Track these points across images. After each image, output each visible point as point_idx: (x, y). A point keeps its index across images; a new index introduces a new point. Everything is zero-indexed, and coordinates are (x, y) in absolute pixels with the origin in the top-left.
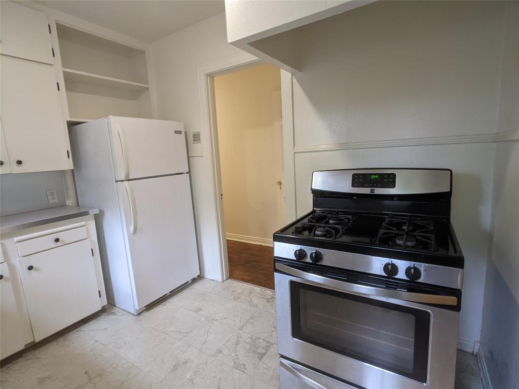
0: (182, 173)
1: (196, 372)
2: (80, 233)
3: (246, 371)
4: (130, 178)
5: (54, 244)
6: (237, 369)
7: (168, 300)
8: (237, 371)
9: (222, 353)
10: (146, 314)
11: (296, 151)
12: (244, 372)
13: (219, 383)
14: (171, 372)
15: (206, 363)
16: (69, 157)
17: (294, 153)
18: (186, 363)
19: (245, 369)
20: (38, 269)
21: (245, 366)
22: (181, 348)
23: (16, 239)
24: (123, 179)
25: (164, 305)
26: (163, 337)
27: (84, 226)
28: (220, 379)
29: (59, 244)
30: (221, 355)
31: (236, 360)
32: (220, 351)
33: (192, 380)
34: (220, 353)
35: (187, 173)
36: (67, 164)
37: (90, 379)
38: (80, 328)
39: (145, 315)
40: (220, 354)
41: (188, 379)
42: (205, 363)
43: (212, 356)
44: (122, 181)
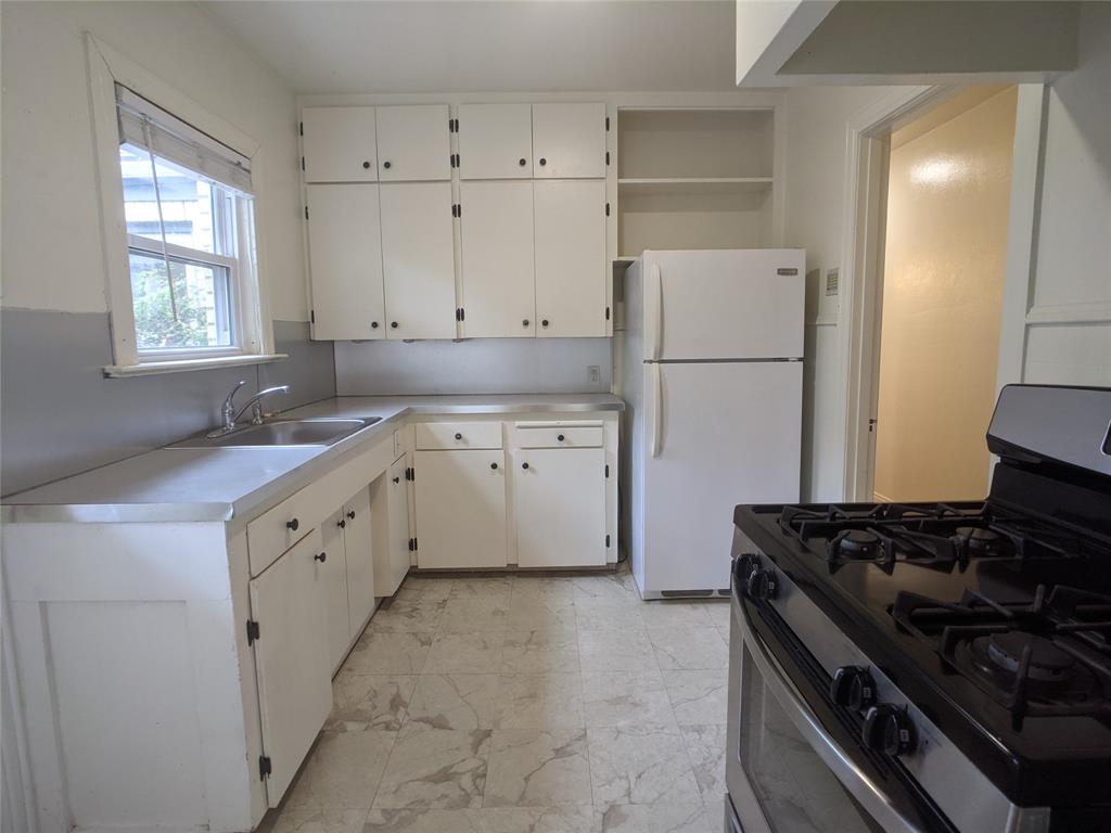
0: (786, 360)
1: (636, 727)
2: (594, 436)
3: (706, 791)
4: (665, 358)
5: (557, 443)
6: (696, 776)
7: (708, 605)
8: (693, 779)
9: (699, 734)
10: (658, 606)
11: (1031, 321)
12: (701, 790)
13: (648, 768)
14: (607, 701)
15: (662, 728)
16: (608, 318)
17: (1028, 326)
18: (635, 705)
19: (709, 787)
20: (533, 471)
21: (713, 783)
22: (651, 682)
23: (518, 423)
24: (652, 358)
25: (695, 608)
26: (645, 651)
27: (600, 426)
28: (655, 765)
29: (563, 444)
30: (696, 735)
31: (711, 762)
32: (700, 730)
33: (619, 732)
34: (698, 731)
35: (800, 360)
36: (604, 328)
37: (529, 641)
38: (573, 579)
39: (656, 606)
40: (696, 733)
41: (616, 728)
42: (659, 726)
43: (680, 727)
44: (651, 362)
